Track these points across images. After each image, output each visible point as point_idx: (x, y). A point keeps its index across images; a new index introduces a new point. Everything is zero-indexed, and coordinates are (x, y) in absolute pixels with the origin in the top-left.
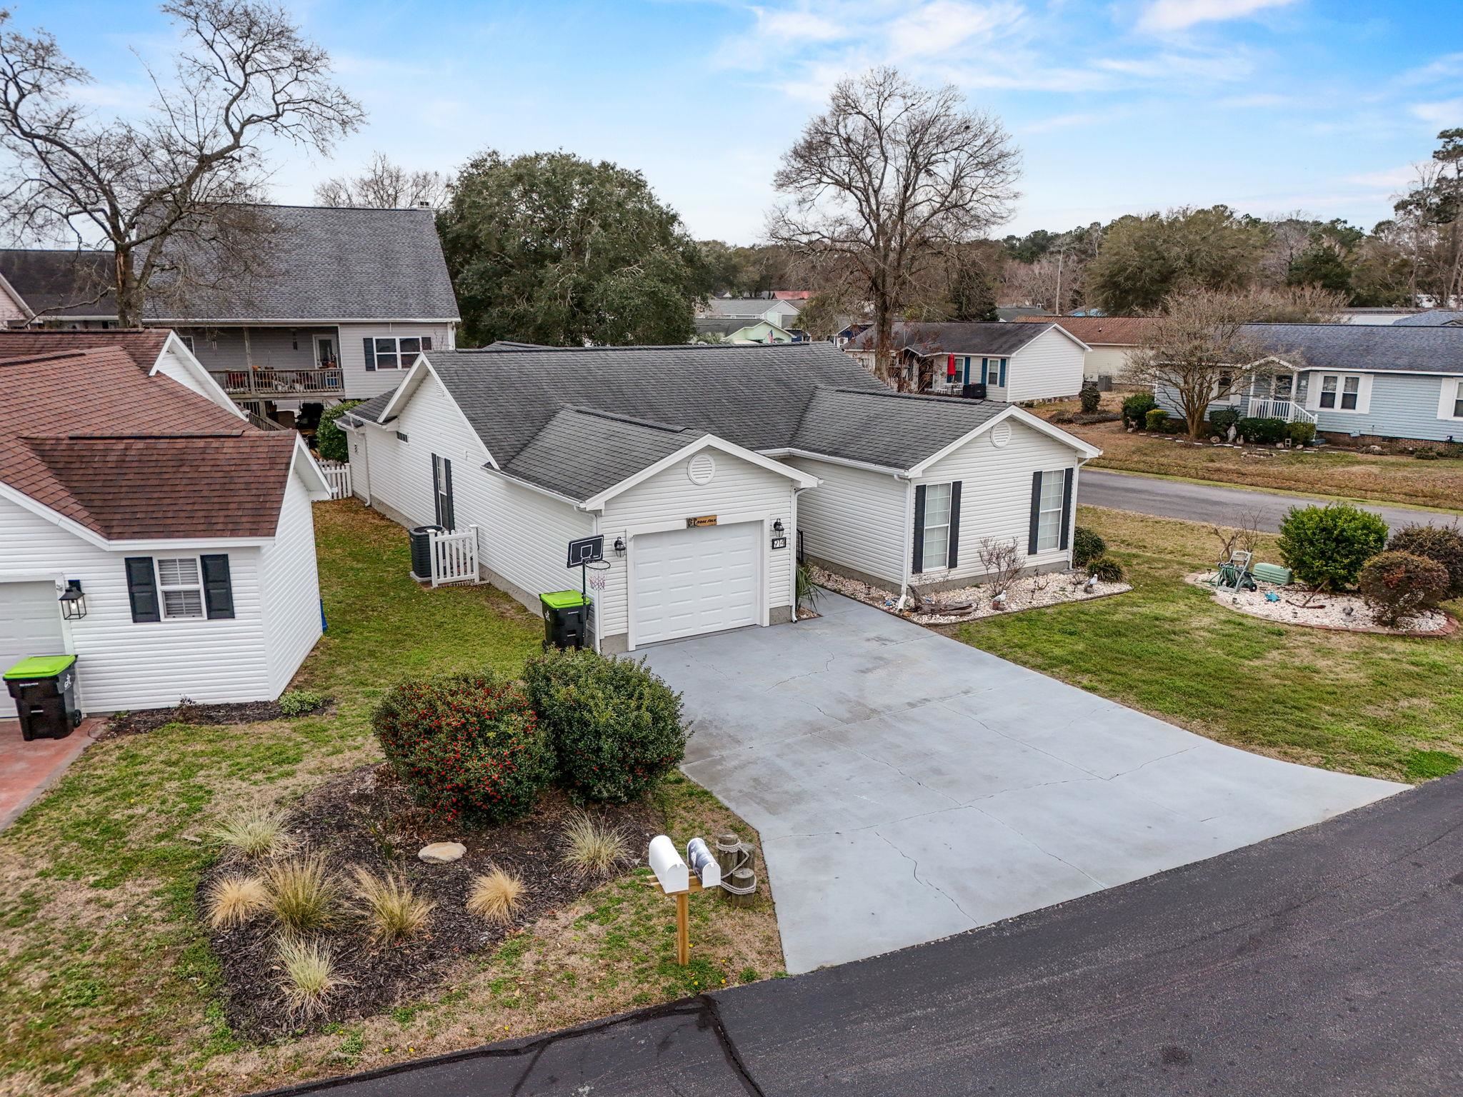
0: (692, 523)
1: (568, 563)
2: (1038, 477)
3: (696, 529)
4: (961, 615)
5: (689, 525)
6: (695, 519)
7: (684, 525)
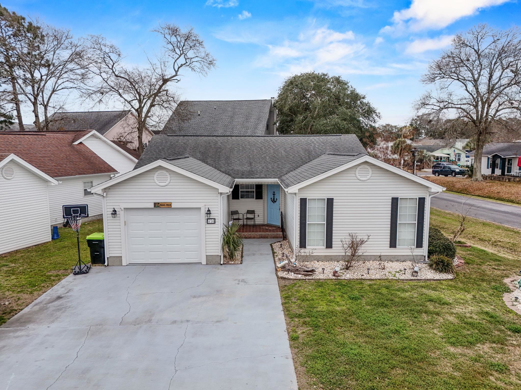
0: (157, 205)
1: (64, 216)
2: (395, 201)
3: (159, 208)
4: (306, 275)
5: (155, 206)
6: (158, 203)
7: (153, 206)
